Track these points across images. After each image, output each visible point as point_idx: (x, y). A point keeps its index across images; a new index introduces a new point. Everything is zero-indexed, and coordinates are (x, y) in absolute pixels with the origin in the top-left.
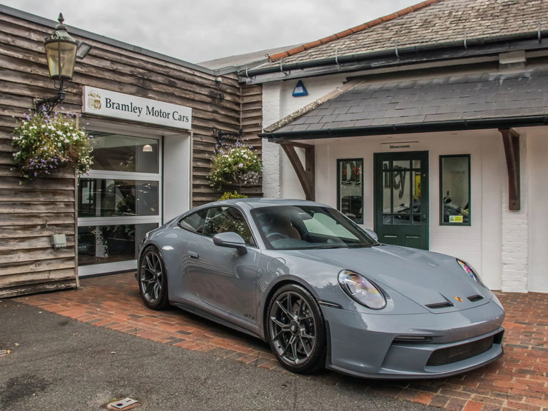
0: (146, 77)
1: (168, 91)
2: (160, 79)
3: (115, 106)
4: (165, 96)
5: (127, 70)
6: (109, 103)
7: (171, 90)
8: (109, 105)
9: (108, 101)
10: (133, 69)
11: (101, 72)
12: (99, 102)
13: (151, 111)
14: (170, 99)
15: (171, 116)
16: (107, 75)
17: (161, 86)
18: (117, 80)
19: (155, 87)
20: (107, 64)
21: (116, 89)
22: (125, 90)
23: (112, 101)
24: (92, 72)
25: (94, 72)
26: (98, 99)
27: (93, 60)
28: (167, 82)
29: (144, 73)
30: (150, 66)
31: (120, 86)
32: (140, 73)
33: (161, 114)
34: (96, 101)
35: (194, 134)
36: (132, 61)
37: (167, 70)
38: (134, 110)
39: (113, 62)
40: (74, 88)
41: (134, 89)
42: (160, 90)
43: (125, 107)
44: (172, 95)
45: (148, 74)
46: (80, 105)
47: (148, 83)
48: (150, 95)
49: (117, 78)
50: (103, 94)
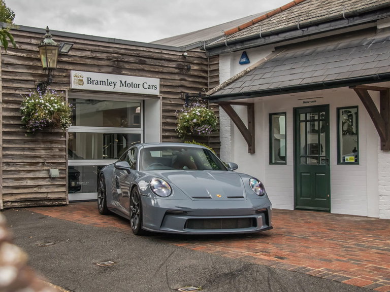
0: (119, 60)
1: (138, 68)
2: (131, 59)
3: (94, 82)
4: (137, 71)
5: (104, 56)
6: (90, 81)
7: (141, 67)
8: (89, 82)
9: (89, 79)
10: (108, 55)
11: (84, 60)
12: (82, 80)
13: (125, 84)
14: (141, 73)
15: (141, 86)
16: (88, 61)
17: (133, 64)
18: (96, 64)
19: (127, 66)
20: (88, 54)
21: (96, 71)
22: (103, 71)
23: (92, 80)
24: (76, 61)
25: (78, 61)
26: (81, 78)
27: (77, 52)
28: (137, 61)
29: (118, 57)
30: (123, 51)
31: (99, 68)
32: (114, 57)
33: (132, 85)
34: (79, 80)
35: (163, 98)
36: (108, 49)
37: (138, 52)
38: (109, 84)
39: (92, 51)
40: (64, 72)
41: (110, 69)
42: (132, 68)
43: (102, 83)
44: (143, 70)
45: (122, 57)
46: (69, 83)
47: (121, 64)
48: (124, 72)
49: (95, 62)
50: (85, 75)
